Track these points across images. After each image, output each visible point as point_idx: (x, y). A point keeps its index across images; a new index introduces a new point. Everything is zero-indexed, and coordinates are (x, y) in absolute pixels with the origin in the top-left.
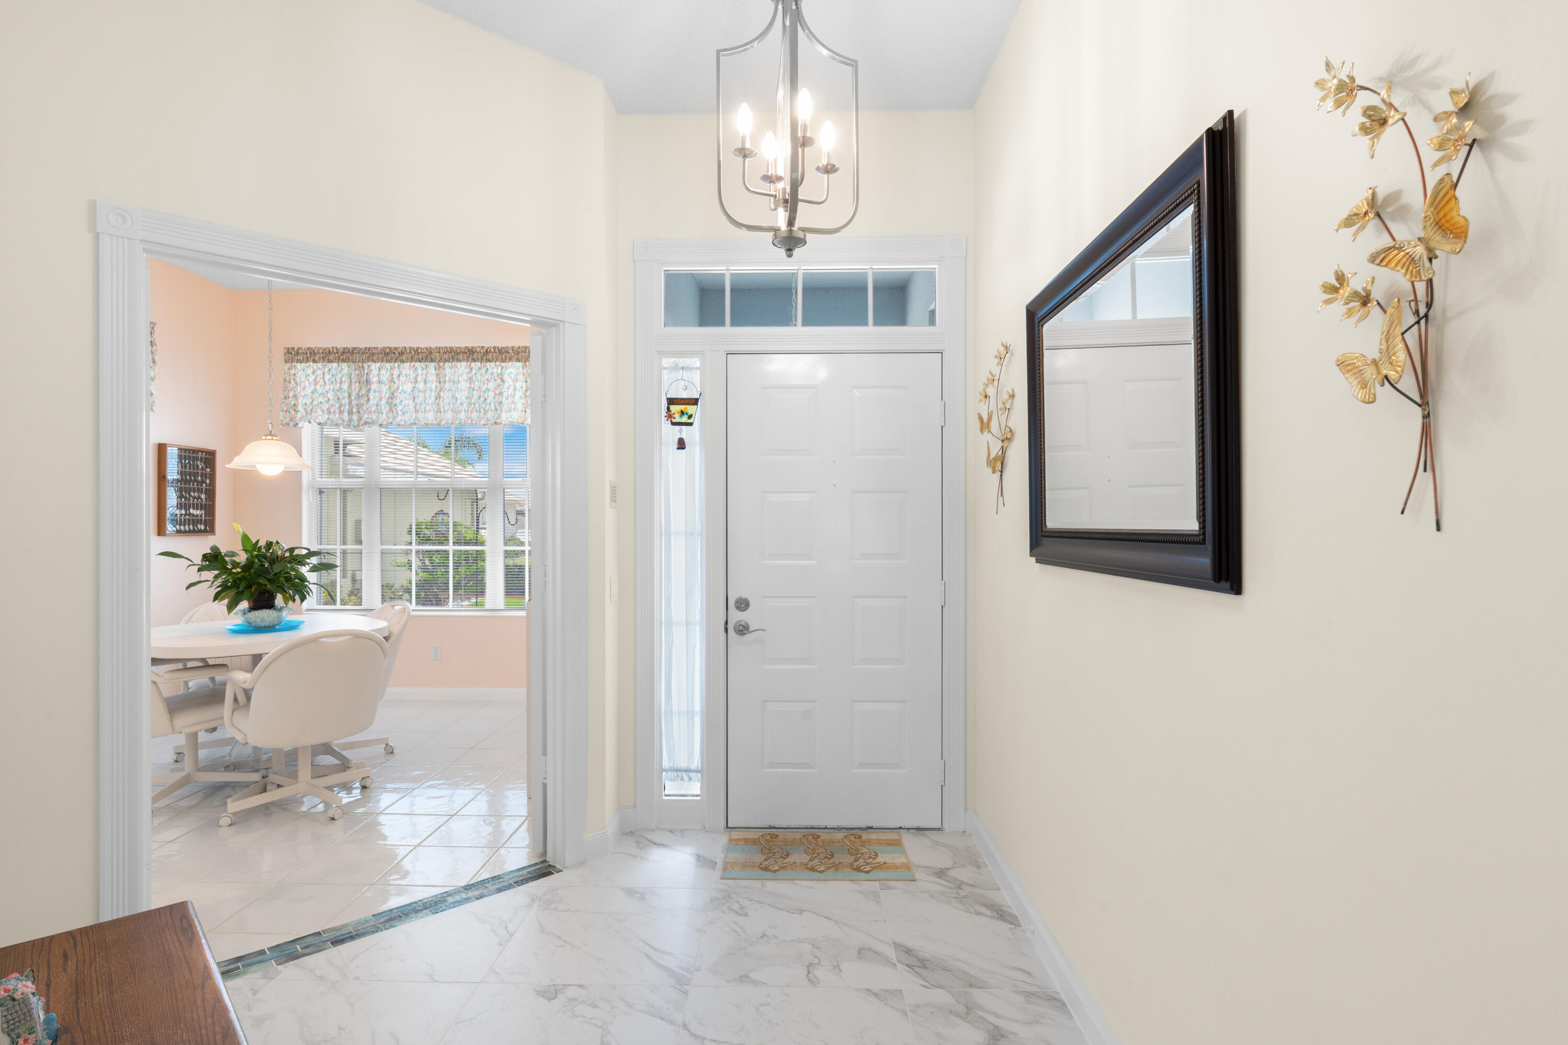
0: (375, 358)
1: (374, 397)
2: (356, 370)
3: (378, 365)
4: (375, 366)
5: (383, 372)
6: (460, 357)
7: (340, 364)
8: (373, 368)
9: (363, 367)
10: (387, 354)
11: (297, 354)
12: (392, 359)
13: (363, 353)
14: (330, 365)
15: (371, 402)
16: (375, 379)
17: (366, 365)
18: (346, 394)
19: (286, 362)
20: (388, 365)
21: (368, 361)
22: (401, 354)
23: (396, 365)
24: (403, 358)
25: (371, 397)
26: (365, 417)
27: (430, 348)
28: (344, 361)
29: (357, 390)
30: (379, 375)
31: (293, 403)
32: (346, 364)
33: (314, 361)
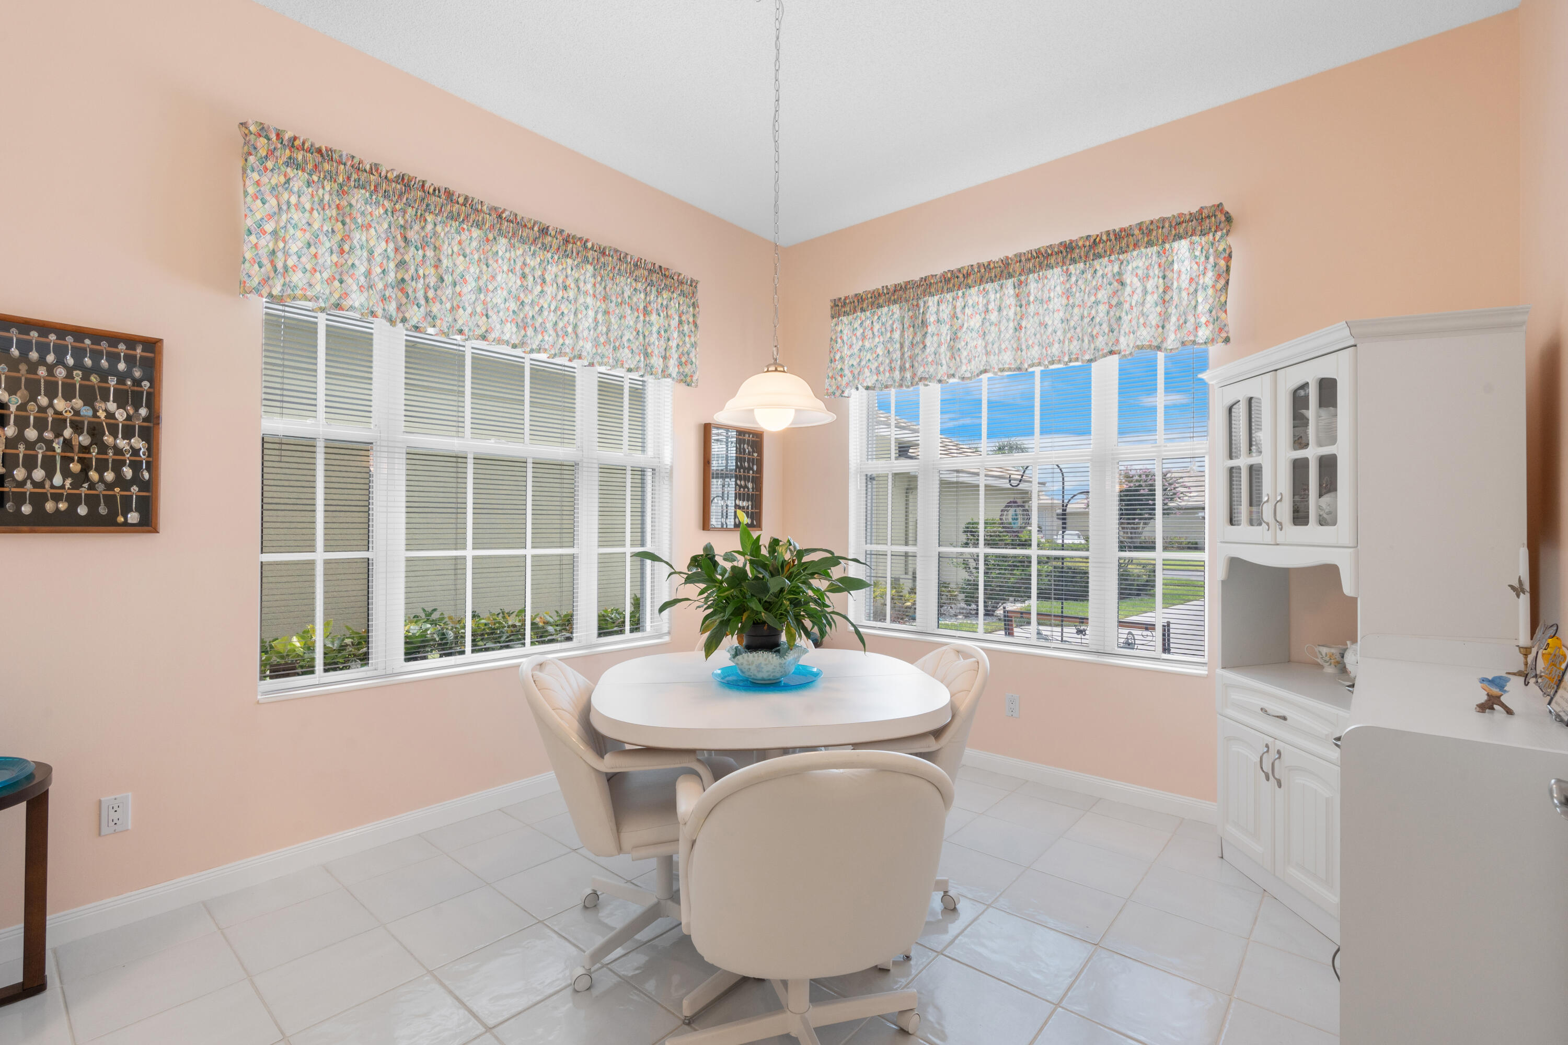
0: (933, 290)
1: (932, 343)
2: (909, 310)
3: (936, 298)
4: (932, 301)
5: (943, 306)
6: (1052, 260)
7: (891, 307)
8: (930, 303)
9: (918, 305)
10: (948, 281)
11: (844, 305)
12: (954, 286)
13: (918, 286)
14: (879, 312)
15: (928, 350)
16: (932, 318)
17: (921, 303)
18: (898, 346)
19: (833, 317)
20: (949, 296)
21: (925, 296)
22: (967, 275)
23: (960, 293)
24: (970, 281)
25: (928, 344)
26: (920, 371)
27: (1007, 258)
28: (895, 302)
29: (911, 337)
30: (937, 312)
31: (839, 367)
32: (898, 306)
33: (862, 310)
